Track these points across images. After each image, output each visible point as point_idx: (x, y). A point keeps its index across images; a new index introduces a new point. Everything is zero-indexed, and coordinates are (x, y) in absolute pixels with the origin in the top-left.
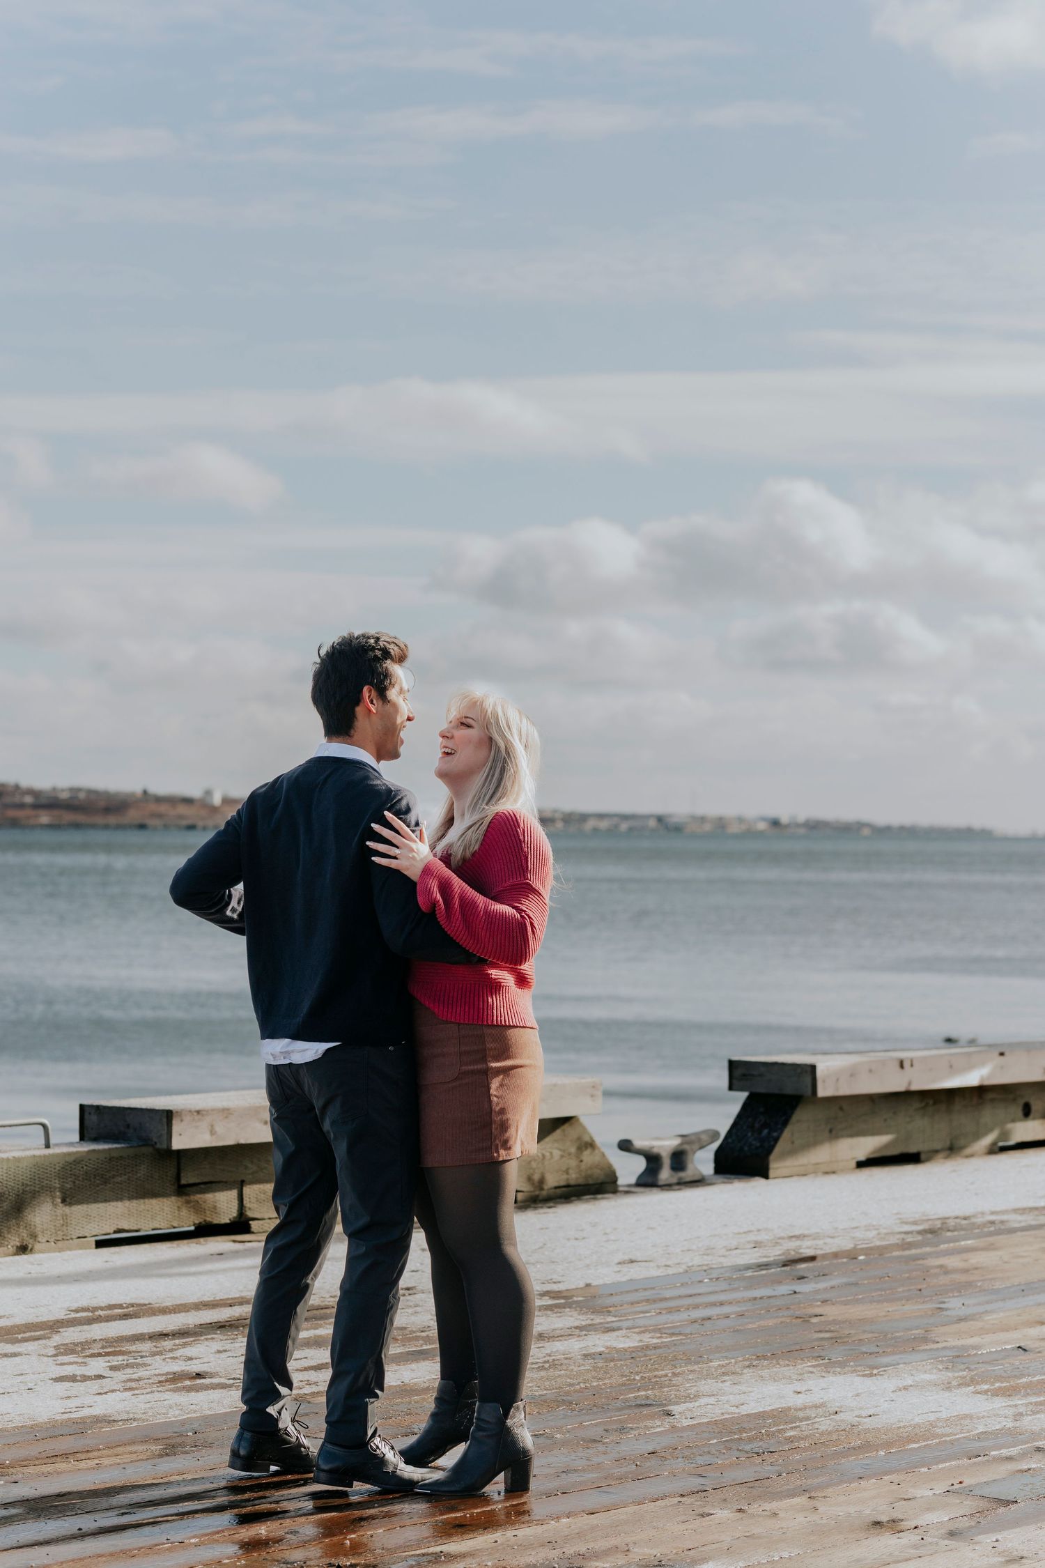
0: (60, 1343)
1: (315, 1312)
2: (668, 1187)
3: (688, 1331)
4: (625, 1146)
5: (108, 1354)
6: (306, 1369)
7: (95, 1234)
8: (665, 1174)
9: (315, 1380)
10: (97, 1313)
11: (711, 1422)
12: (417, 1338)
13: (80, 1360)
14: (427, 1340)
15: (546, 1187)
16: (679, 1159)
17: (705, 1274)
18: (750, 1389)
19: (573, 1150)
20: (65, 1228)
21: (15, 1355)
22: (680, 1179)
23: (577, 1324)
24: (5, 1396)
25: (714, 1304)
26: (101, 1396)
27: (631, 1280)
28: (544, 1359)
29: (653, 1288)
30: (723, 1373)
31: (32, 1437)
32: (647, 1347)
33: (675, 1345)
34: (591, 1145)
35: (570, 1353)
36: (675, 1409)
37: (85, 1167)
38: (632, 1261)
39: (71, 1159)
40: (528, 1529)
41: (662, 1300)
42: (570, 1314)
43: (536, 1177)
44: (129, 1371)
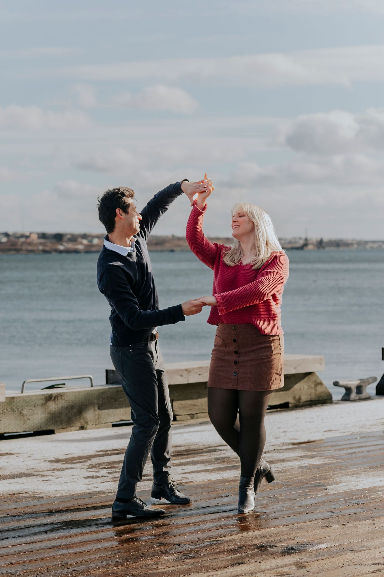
0: (90, 464)
1: (195, 451)
2: (355, 401)
3: (344, 458)
4: (336, 384)
5: (108, 468)
6: (186, 473)
7: (111, 421)
8: (353, 396)
9: (188, 477)
10: (107, 452)
11: (343, 492)
12: (233, 461)
13: (97, 470)
14: (237, 462)
15: (301, 401)
16: (359, 389)
17: (358, 435)
18: (362, 480)
19: (313, 386)
20: (99, 419)
21: (71, 468)
22: (360, 397)
23: (300, 455)
24: (64, 484)
25: (359, 447)
26: (102, 484)
27: (327, 438)
28: (282, 469)
29: (336, 441)
30: (354, 474)
31: (72, 498)
32: (326, 464)
33: (338, 463)
34: (321, 384)
35: (293, 466)
36: (329, 487)
37: (107, 395)
38: (330, 431)
39: (101, 391)
40: (257, 532)
41: (337, 446)
42: (298, 451)
43: (297, 397)
44: (115, 474)
